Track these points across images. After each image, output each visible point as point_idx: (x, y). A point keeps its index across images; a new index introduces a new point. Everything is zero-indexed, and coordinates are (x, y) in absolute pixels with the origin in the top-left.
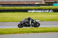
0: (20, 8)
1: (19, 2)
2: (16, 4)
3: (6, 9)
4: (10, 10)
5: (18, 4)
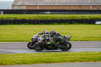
0: (82, 17)
1: (80, 6)
2: (75, 9)
3: (58, 18)
4: (64, 20)
5: (78, 9)
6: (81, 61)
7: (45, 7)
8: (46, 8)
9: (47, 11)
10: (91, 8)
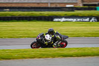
6: (40, 58)
7: (4, 4)
8: (5, 6)
9: (6, 8)
10: (49, 6)
